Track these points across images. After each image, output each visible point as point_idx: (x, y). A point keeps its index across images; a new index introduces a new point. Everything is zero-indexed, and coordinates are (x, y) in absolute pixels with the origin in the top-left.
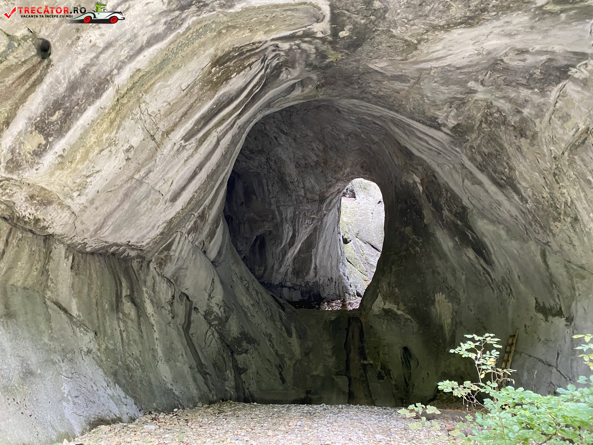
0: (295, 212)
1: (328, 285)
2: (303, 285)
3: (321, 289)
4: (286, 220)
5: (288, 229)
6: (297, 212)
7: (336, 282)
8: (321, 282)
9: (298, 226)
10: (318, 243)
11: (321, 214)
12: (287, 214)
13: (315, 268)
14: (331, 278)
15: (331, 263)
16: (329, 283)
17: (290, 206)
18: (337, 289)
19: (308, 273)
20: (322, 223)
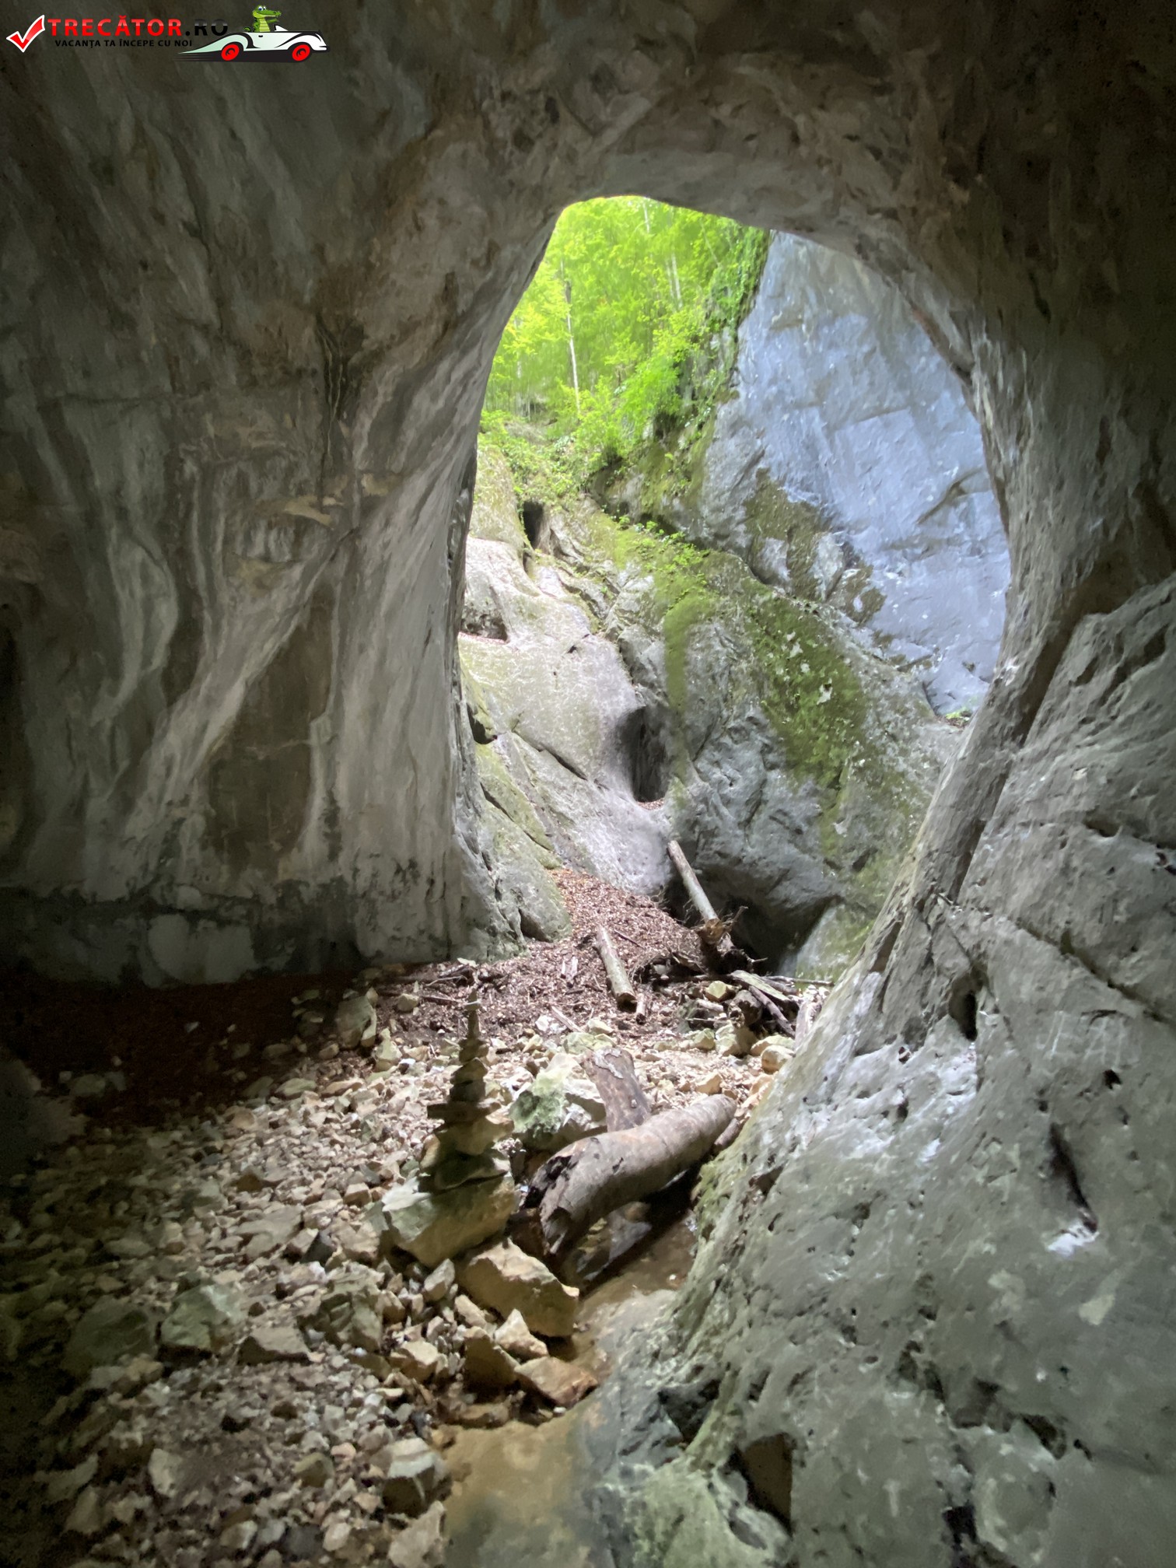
0: (172, 464)
1: (393, 897)
2: (271, 898)
3: (362, 912)
4: (122, 513)
5: (146, 579)
6: (190, 468)
7: (432, 882)
8: (362, 883)
9: (208, 562)
10: (341, 683)
11: (347, 494)
12: (119, 466)
13: (332, 817)
14: (413, 864)
15: (413, 795)
16: (399, 886)
17: (130, 406)
18: (437, 911)
19: (291, 840)
20: (354, 566)
